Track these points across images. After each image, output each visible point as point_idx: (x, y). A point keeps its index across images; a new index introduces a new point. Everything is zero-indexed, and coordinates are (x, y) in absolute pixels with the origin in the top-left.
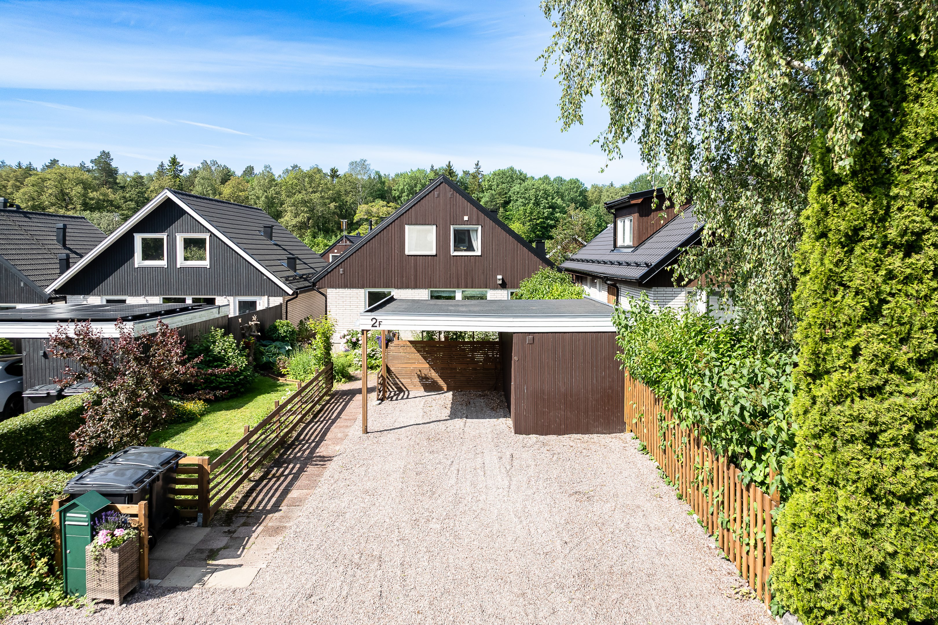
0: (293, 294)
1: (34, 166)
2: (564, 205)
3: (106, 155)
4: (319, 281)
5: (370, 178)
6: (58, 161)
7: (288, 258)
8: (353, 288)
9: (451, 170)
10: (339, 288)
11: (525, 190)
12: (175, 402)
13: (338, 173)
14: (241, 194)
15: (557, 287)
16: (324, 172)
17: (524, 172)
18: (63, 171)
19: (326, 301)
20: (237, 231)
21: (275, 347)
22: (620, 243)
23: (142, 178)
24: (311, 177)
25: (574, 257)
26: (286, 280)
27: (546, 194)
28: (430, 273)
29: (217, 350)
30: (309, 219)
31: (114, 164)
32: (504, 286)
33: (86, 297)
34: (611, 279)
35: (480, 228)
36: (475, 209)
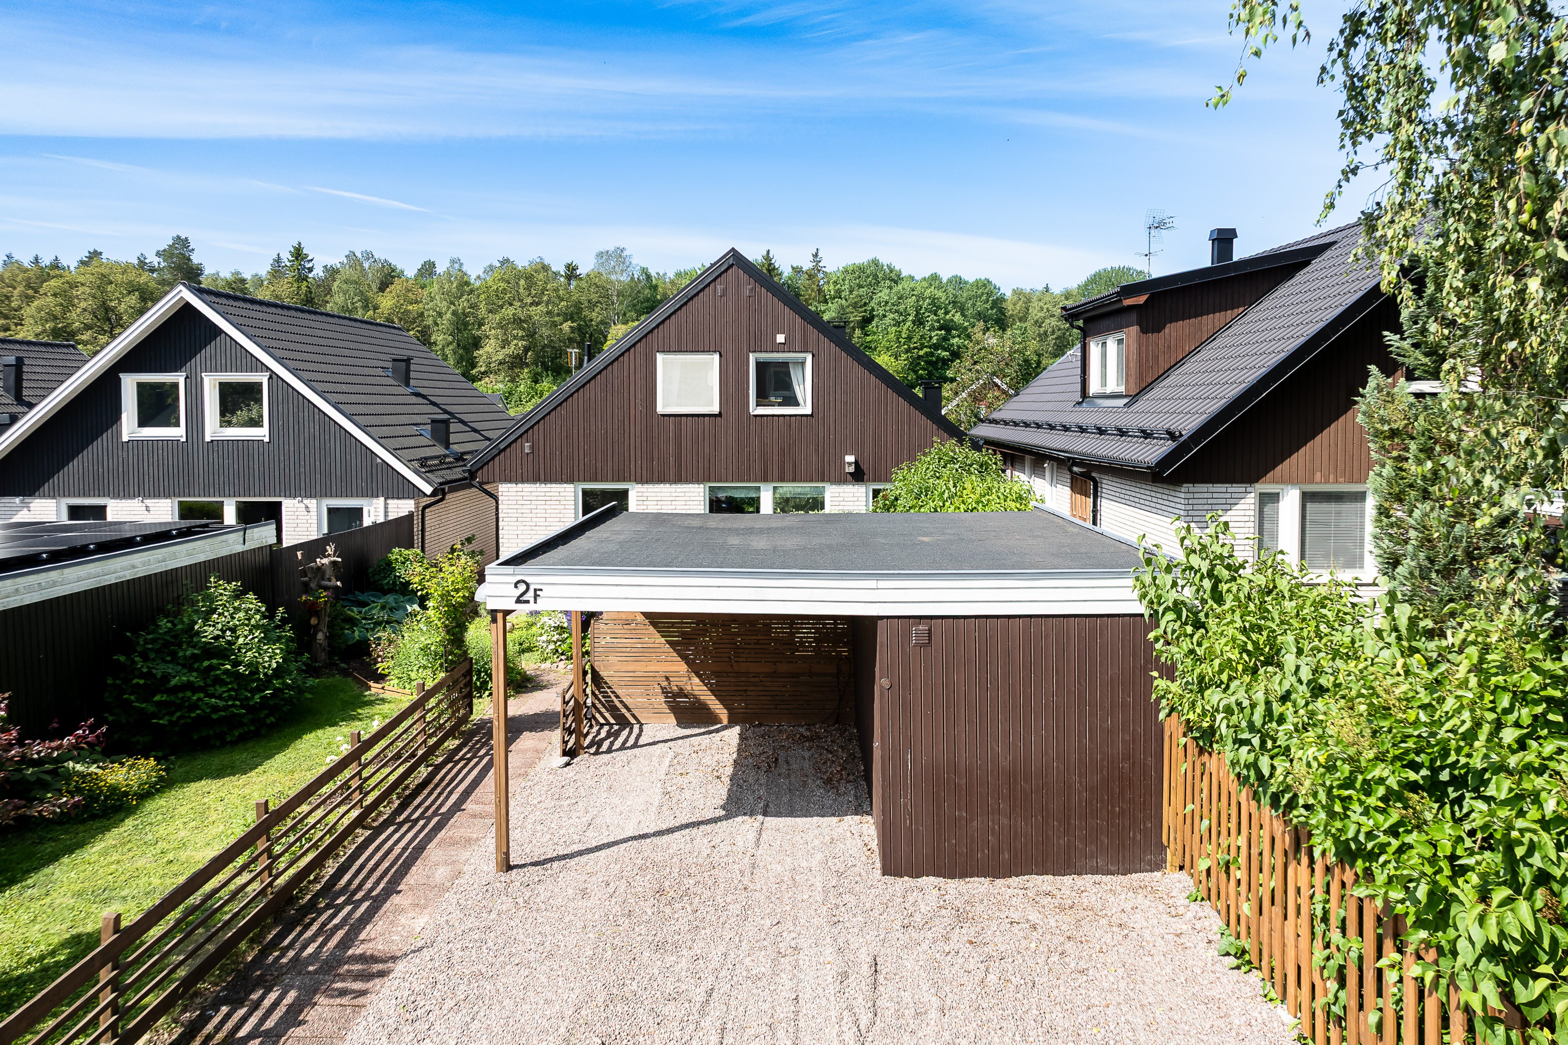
0: (434, 494)
1: (64, 262)
2: (966, 324)
3: (182, 243)
4: (482, 468)
5: (632, 278)
6: (101, 253)
7: (434, 421)
8: (551, 481)
9: (770, 264)
10: (523, 482)
11: (899, 298)
12: (79, 767)
13: (578, 272)
14: (410, 308)
15: (973, 486)
16: (554, 269)
17: (897, 268)
18: (103, 271)
19: (497, 509)
20: (330, 368)
21: (383, 608)
22: (1094, 387)
23: (243, 281)
24: (529, 278)
25: (996, 415)
26: (422, 466)
27: (935, 306)
28: (707, 450)
29: (210, 632)
30: (526, 350)
31: (196, 259)
32: (858, 476)
33: (27, 500)
34: (1081, 463)
35: (809, 358)
36: (798, 320)
